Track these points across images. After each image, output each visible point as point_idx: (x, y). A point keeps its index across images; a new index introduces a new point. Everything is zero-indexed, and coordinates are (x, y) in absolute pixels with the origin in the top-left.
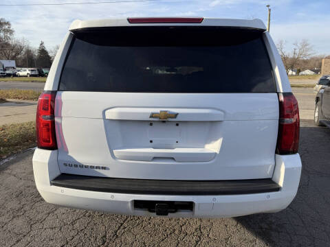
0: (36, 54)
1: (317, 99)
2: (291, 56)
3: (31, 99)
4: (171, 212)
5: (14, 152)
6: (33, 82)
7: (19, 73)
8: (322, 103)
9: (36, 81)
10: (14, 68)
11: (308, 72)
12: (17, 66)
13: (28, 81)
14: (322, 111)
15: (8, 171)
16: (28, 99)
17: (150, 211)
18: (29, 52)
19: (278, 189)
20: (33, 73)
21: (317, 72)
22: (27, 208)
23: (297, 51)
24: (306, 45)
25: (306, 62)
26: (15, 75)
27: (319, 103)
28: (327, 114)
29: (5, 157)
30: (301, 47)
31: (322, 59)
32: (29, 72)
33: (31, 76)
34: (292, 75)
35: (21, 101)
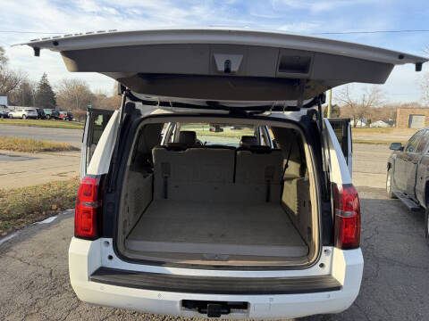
0: (36, 90)
1: (389, 166)
2: (360, 103)
3: (31, 151)
4: (224, 313)
5: (17, 227)
6: (30, 126)
7: (12, 113)
8: (394, 171)
9: (34, 126)
10: (5, 107)
11: (380, 123)
12: (10, 104)
13: (23, 125)
14: (394, 181)
15: (12, 254)
16: (25, 151)
17: (200, 311)
18: (25, 85)
19: (338, 288)
20: (31, 114)
21: (391, 123)
22: (41, 303)
23: (367, 98)
24: (377, 91)
25: (377, 111)
26: (6, 116)
27: (391, 169)
28: (400, 184)
29: (5, 234)
30: (371, 93)
31: (397, 107)
32: (26, 113)
33: (28, 117)
34: (361, 127)
35: (17, 153)
